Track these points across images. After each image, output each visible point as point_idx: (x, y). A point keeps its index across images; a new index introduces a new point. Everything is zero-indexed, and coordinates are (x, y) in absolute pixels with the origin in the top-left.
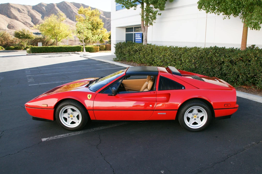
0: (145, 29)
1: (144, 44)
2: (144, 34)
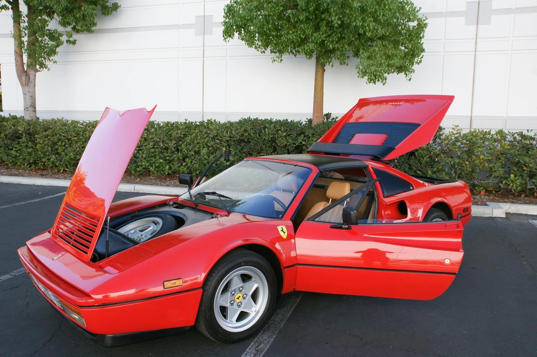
0: (29, 78)
1: (27, 118)
2: (26, 92)
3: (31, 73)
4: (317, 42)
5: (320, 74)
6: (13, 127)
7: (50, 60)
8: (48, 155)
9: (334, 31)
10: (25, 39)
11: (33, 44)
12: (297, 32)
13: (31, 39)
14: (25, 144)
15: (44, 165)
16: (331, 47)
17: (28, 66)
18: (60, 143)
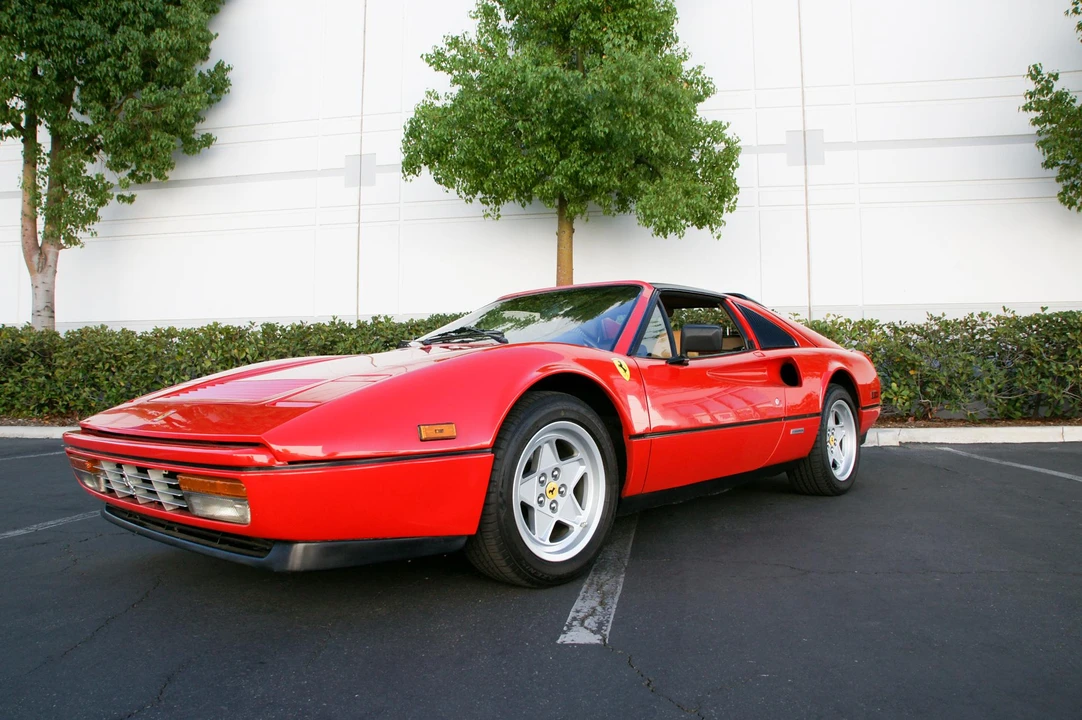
0: (46, 259)
1: (39, 328)
2: (39, 283)
3: (50, 250)
4: (566, 175)
5: (565, 236)
6: (11, 341)
7: (85, 230)
8: (77, 388)
9: (594, 158)
10: (44, 190)
11: (58, 200)
12: (530, 161)
13: (55, 190)
14: (33, 371)
15: (67, 407)
16: (591, 181)
17: (46, 237)
18: (101, 365)
